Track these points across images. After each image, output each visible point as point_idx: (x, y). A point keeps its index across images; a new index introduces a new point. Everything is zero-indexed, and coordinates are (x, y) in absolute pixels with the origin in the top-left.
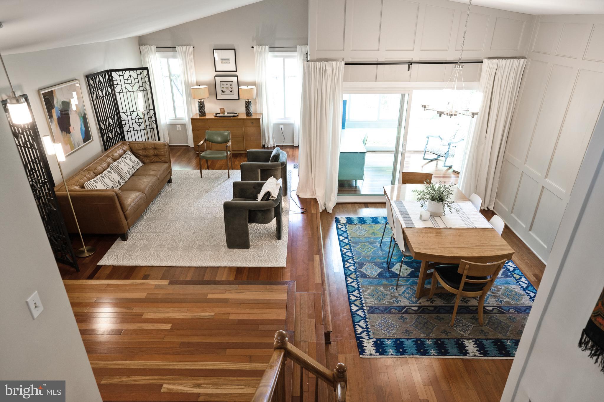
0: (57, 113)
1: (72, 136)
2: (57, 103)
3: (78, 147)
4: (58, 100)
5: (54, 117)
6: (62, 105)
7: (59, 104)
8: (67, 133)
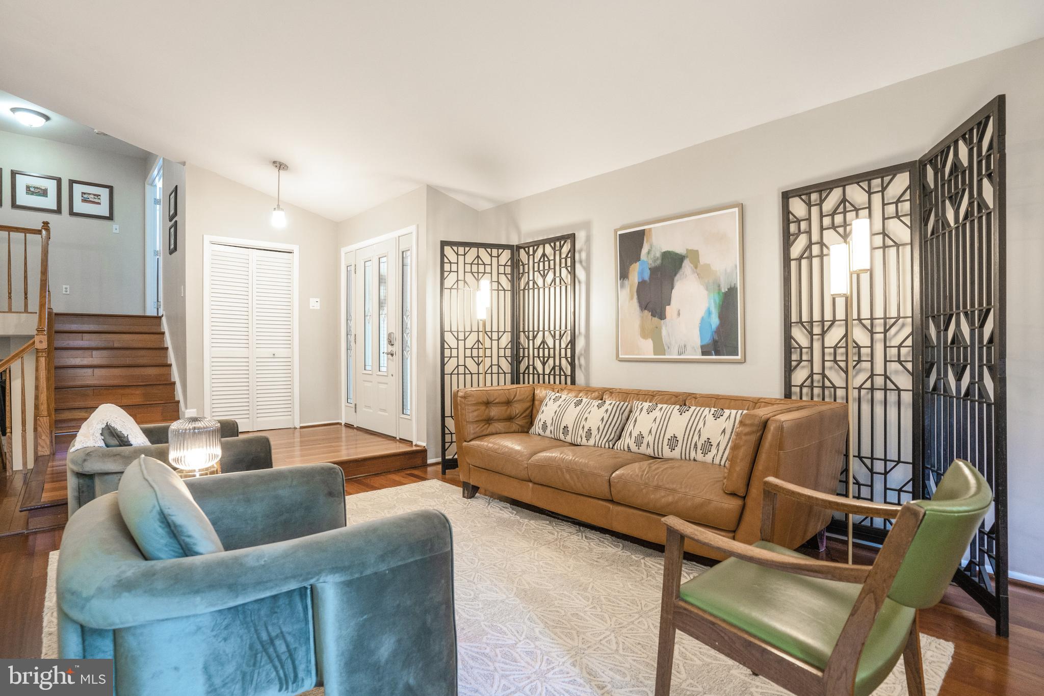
0: (641, 273)
1: (666, 326)
2: (649, 253)
3: (680, 354)
4: (654, 249)
5: (630, 277)
6: (660, 258)
7: (652, 256)
8: (653, 315)
